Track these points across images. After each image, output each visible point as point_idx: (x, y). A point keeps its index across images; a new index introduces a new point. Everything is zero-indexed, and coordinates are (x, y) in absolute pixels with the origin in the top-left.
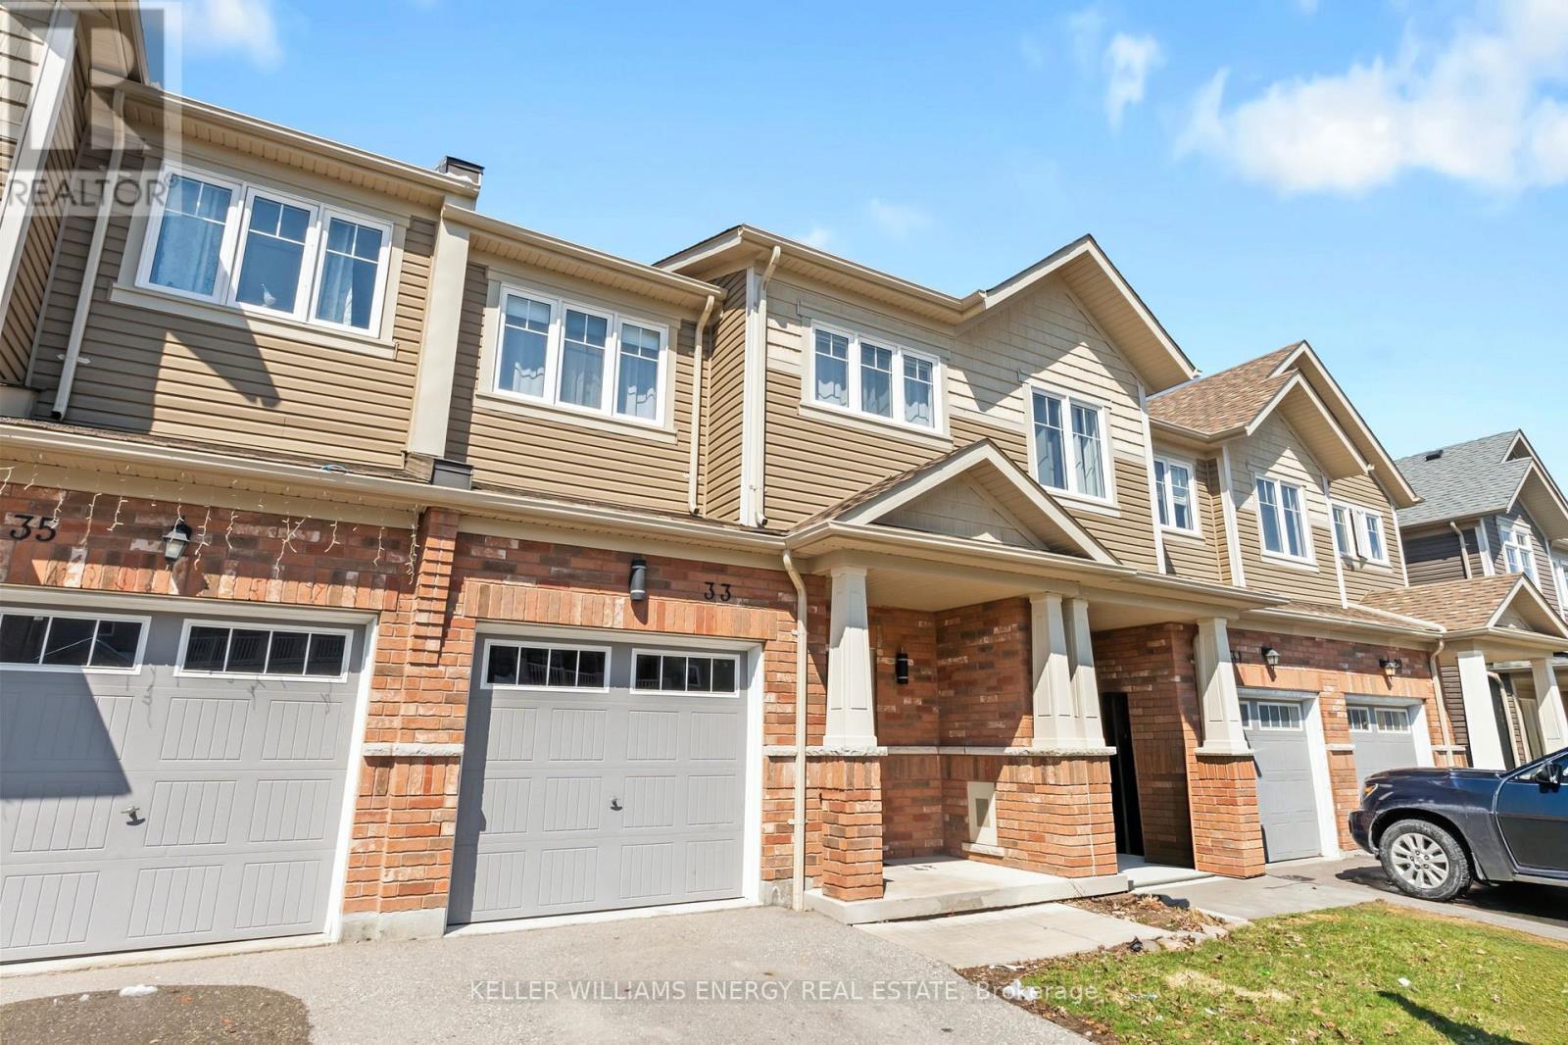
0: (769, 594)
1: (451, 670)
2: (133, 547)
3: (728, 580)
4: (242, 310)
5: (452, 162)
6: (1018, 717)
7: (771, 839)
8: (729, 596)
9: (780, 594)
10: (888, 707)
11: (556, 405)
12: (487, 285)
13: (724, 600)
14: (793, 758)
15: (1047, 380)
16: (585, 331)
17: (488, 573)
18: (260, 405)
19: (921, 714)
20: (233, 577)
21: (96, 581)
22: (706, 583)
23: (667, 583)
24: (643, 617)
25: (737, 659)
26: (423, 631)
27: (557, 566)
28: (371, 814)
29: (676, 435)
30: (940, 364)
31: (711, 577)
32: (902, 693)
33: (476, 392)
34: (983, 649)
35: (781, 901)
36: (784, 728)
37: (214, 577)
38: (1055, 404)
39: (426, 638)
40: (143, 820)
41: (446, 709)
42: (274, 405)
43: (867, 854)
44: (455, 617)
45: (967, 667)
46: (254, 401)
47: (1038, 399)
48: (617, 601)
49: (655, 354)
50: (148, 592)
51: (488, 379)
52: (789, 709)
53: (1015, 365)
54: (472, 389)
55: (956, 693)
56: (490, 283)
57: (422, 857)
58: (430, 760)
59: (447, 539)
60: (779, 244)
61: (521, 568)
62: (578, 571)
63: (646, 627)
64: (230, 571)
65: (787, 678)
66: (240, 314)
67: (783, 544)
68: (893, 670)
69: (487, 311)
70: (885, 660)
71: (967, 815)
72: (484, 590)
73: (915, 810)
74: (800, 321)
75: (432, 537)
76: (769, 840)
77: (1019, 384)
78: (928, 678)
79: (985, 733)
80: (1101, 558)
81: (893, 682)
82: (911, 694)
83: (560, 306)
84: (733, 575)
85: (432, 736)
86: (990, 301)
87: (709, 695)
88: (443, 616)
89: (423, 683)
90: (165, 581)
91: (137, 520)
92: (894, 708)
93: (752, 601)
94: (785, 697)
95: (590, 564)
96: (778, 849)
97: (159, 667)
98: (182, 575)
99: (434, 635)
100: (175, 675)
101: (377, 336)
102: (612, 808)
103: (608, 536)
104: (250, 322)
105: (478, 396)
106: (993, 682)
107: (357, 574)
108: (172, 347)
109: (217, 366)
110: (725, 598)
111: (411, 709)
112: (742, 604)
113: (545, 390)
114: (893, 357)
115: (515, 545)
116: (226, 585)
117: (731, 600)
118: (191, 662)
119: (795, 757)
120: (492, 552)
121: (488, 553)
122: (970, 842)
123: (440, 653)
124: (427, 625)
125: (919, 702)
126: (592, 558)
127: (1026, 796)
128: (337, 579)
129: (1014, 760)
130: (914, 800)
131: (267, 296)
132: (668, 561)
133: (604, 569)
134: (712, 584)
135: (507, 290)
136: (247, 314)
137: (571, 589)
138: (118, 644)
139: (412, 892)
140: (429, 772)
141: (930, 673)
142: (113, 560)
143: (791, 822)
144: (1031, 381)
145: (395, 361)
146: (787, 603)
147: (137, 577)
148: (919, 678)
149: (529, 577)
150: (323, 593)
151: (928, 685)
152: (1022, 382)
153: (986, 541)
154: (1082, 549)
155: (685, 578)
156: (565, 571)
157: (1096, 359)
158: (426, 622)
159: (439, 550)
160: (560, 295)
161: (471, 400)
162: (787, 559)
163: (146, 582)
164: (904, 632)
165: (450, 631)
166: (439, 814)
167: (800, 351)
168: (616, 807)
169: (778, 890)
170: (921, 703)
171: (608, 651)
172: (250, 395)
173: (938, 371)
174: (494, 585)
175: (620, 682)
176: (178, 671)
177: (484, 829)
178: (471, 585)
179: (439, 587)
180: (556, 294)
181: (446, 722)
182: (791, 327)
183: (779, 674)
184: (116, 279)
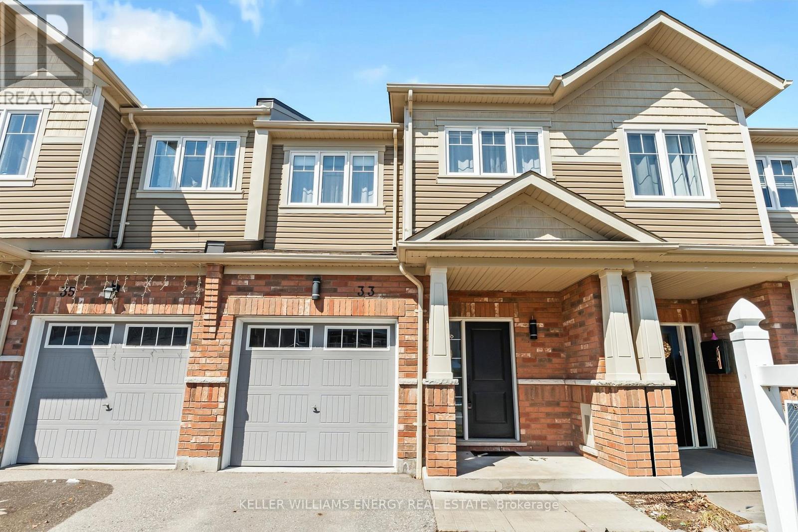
0: (400, 290)
1: (221, 341)
2: (100, 295)
3: (372, 284)
4: (181, 191)
5: (259, 100)
6: (597, 359)
7: (402, 434)
8: (373, 293)
9: (407, 289)
10: (525, 354)
11: (319, 205)
12: (284, 154)
13: (370, 296)
14: (415, 386)
15: (640, 123)
16: (333, 165)
17: (239, 293)
18: (189, 229)
19: (551, 358)
20: (135, 305)
21: (87, 311)
22: (359, 287)
23: (335, 289)
24: (321, 309)
25: (388, 328)
26: (207, 323)
27: (273, 286)
28: (189, 410)
29: (384, 209)
30: (543, 131)
31: (362, 283)
32: (535, 345)
33: (279, 206)
34: (580, 313)
35: (409, 471)
36: (410, 368)
37: (128, 305)
38: (650, 138)
39: (209, 326)
40: (112, 409)
41: (219, 360)
42: (194, 229)
43: (444, 447)
44: (224, 315)
45: (574, 326)
46: (187, 228)
47: (633, 138)
48: (306, 301)
49: (372, 168)
50: (104, 314)
51: (285, 199)
52: (413, 356)
53: (608, 118)
54: (278, 205)
55: (571, 344)
56: (285, 153)
57: (208, 431)
58: (211, 385)
59: (215, 278)
60: (410, 89)
61: (256, 288)
62: (285, 287)
63: (323, 314)
64: (133, 302)
65: (413, 338)
66: (180, 192)
67: (397, 259)
68: (527, 331)
69: (284, 166)
70: (521, 325)
71: (582, 426)
72: (237, 301)
73: (549, 421)
74: (437, 129)
75: (208, 278)
76: (401, 434)
77: (614, 130)
78: (556, 335)
79: (585, 370)
80: (643, 238)
81: (528, 338)
82: (542, 345)
83: (319, 155)
84: (375, 281)
85: (213, 373)
86: (567, 82)
87: (371, 350)
88: (216, 315)
89: (210, 348)
90: (110, 309)
91: (101, 285)
92: (529, 355)
93: (388, 295)
94: (410, 350)
95: (292, 283)
96: (407, 440)
97: (117, 345)
98: (116, 306)
99: (212, 325)
100: (123, 348)
101: (234, 189)
102: (314, 412)
103: (300, 267)
104: (185, 195)
105: (280, 208)
106: (585, 335)
107: (183, 298)
108: (158, 212)
109: (173, 216)
110: (371, 294)
111: (203, 361)
112: (382, 297)
113: (313, 199)
114: (506, 135)
115: (253, 278)
116: (132, 308)
117: (375, 295)
118: (129, 342)
119: (417, 385)
120: (241, 282)
121: (240, 283)
122: (584, 444)
123: (216, 333)
124: (209, 320)
125: (549, 351)
126: (293, 280)
127: (604, 415)
128: (175, 302)
129: (598, 389)
130: (548, 414)
131: (194, 182)
132: (336, 277)
133: (300, 285)
134: (362, 287)
135: (293, 154)
136: (183, 192)
137: (282, 297)
138: (103, 336)
139: (203, 448)
140: (211, 391)
141: (558, 332)
142: (93, 301)
143: (414, 424)
144: (624, 126)
145: (243, 199)
146: (411, 294)
147: (99, 308)
148: (549, 335)
149: (260, 293)
150: (169, 309)
151: (555, 339)
152: (616, 129)
153: (548, 239)
154: (627, 235)
155: (346, 285)
156: (278, 288)
157: (690, 97)
158: (208, 318)
159: (212, 284)
160: (318, 150)
161: (277, 211)
162: (401, 268)
163: (104, 309)
164: (536, 306)
165: (222, 323)
166: (216, 411)
167: (438, 146)
168: (316, 411)
169: (407, 465)
170: (550, 351)
171: (311, 328)
172: (185, 226)
173: (543, 137)
174: (242, 298)
175: (318, 344)
176: (124, 346)
177: (248, 420)
178: (231, 299)
179: (213, 302)
180: (316, 150)
181: (219, 367)
182: (430, 134)
183: (407, 337)
184: (138, 189)
